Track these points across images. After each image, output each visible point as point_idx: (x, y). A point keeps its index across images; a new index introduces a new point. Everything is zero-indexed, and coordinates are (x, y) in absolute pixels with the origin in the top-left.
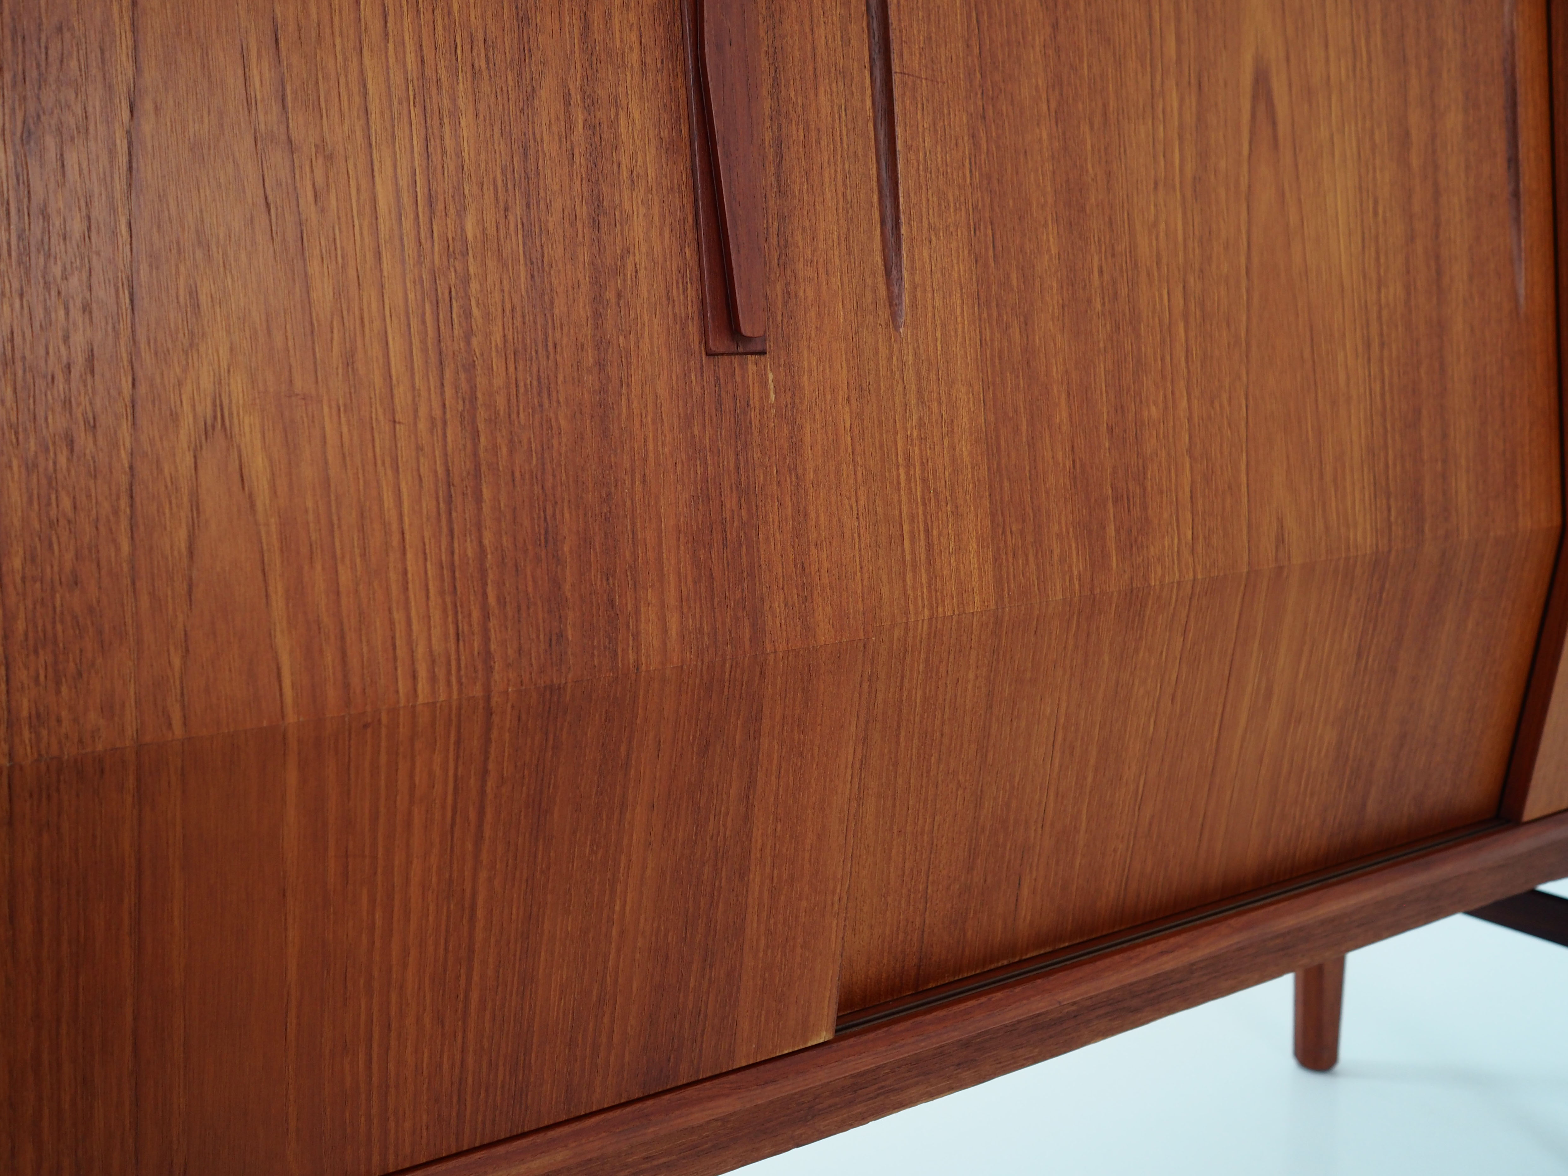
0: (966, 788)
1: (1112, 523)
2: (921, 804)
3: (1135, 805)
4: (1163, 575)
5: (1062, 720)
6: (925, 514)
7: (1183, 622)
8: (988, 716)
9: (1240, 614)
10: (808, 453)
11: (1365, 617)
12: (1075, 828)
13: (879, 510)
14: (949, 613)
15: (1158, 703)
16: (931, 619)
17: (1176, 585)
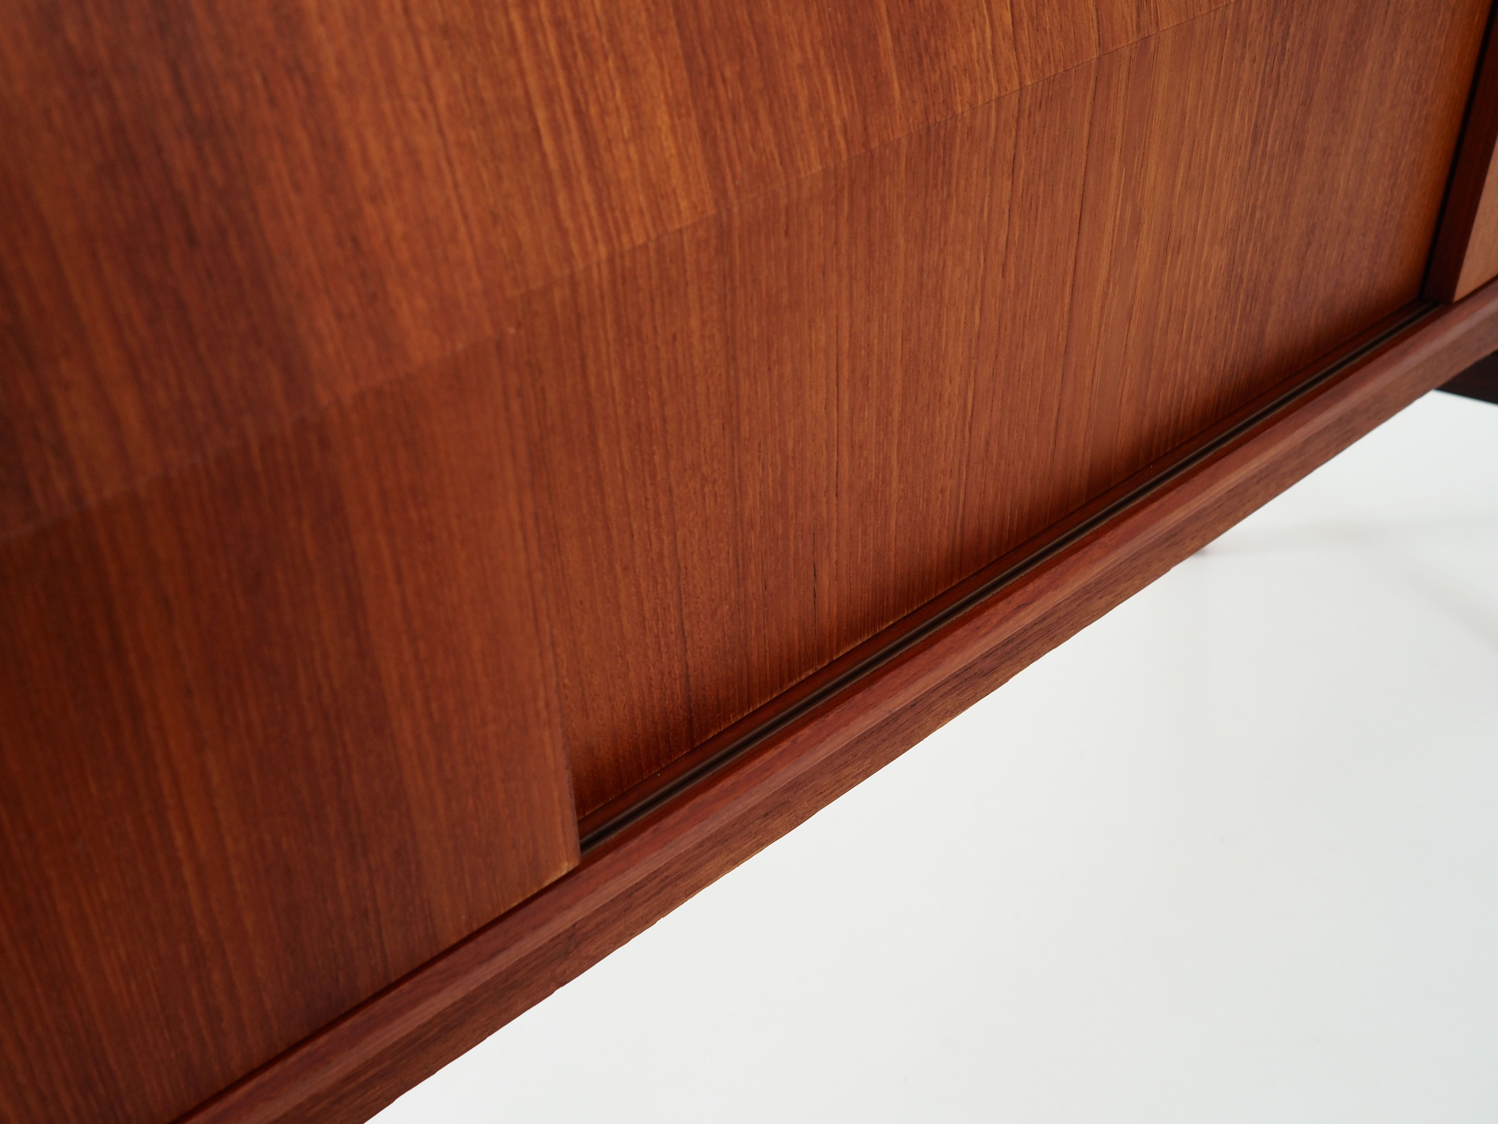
0: (715, 481)
1: (887, 26)
2: (652, 522)
3: (964, 424)
4: (974, 93)
5: (846, 345)
6: (570, 85)
7: (1010, 156)
8: (732, 373)
9: (1091, 124)
10: (319, 32)
11: (1263, 83)
12: (884, 481)
13: (488, 94)
14: (640, 241)
15: (984, 279)
16: (611, 260)
17: (994, 104)
